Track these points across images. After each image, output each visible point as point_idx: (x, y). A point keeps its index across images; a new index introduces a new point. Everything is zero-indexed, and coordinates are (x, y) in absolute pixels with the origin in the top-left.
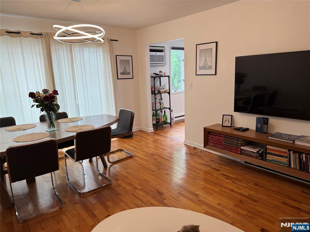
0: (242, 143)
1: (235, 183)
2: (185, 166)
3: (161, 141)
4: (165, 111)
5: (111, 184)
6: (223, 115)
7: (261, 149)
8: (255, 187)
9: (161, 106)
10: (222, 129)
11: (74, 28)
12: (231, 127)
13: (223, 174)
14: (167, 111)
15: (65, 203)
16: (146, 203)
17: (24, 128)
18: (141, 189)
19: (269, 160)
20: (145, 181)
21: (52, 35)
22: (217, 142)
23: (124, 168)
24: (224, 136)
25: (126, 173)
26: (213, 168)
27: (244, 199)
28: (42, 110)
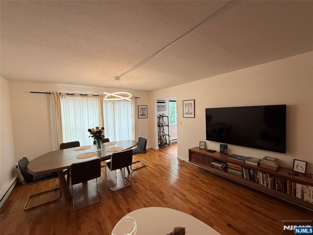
0: (212, 160)
1: (209, 187)
2: (177, 174)
3: (163, 156)
4: (165, 137)
5: (132, 185)
6: (200, 142)
7: (224, 164)
8: (221, 190)
9: (164, 133)
10: (200, 151)
11: (115, 94)
12: (205, 149)
13: (201, 180)
14: (167, 137)
15: (103, 198)
16: (153, 200)
17: (83, 149)
18: (150, 189)
19: (229, 172)
20: (153, 184)
21: (104, 96)
22: (197, 159)
23: (140, 174)
24: (201, 155)
25: (141, 177)
26: (195, 175)
27: (215, 199)
28: (94, 139)
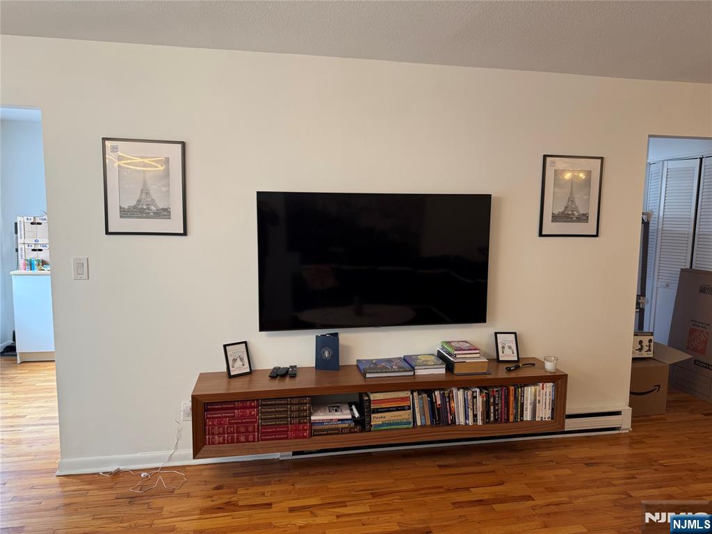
19: (376, 426)
22: (237, 427)
24: (258, 403)
